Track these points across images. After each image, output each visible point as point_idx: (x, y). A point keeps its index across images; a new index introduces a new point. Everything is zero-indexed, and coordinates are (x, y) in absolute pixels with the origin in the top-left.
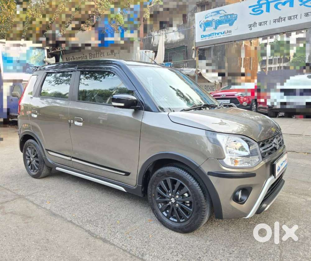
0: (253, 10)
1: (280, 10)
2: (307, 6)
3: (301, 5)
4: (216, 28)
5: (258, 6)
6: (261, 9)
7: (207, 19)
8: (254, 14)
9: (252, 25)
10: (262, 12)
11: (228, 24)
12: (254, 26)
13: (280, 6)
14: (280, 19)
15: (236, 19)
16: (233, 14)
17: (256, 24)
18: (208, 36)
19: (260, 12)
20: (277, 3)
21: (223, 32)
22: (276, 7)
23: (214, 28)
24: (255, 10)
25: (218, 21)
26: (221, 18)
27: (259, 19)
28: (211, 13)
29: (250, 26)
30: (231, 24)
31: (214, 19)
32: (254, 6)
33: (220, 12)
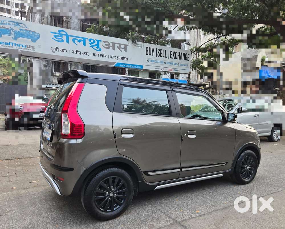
0: (55, 36)
1: (77, 45)
2: (94, 49)
3: (90, 46)
4: (16, 39)
5: (59, 35)
6: (61, 38)
7: (3, 25)
8: (54, 39)
9: (55, 49)
10: (63, 41)
11: (31, 40)
12: (57, 50)
13: (76, 41)
14: (77, 52)
15: (39, 38)
16: (36, 32)
17: (58, 49)
18: (5, 44)
19: (61, 40)
20: (74, 39)
21: (25, 46)
23: (14, 38)
24: (57, 37)
25: (18, 32)
26: (22, 31)
27: (61, 46)
28: (9, 21)
29: (53, 49)
30: (34, 41)
31: (12, 29)
32: (56, 33)
33: (19, 24)
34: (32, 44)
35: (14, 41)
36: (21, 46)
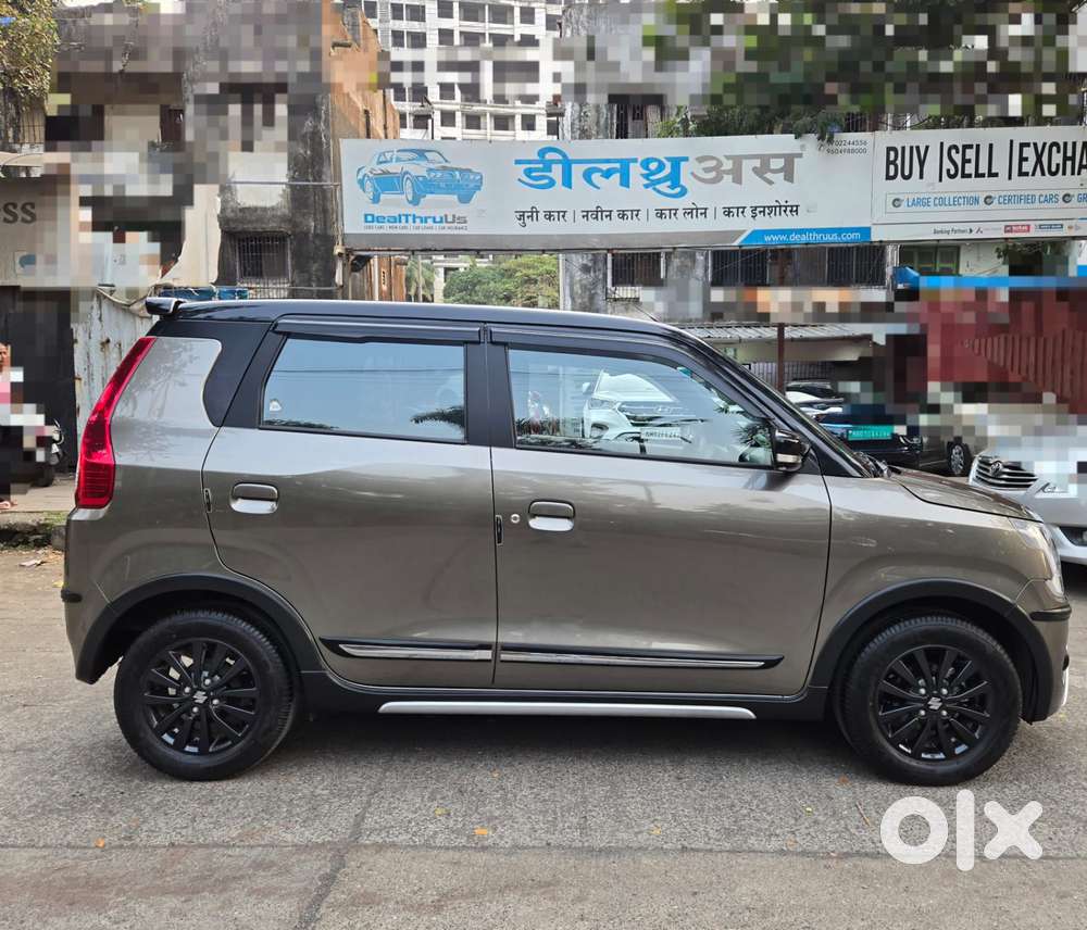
0: (528, 172)
1: (598, 188)
2: (659, 192)
3: (647, 186)
4: (415, 201)
5: (541, 166)
6: (548, 174)
7: (384, 167)
8: (526, 184)
9: (526, 214)
10: (552, 183)
11: (456, 197)
12: (532, 216)
13: (596, 177)
14: (598, 213)
15: (479, 188)
16: (470, 171)
17: (537, 212)
18: (389, 221)
19: (547, 181)
20: (590, 169)
21: (441, 219)
22: (587, 176)
23: (410, 199)
24: (534, 174)
25: (421, 179)
26: (433, 174)
27: (544, 200)
28: (399, 151)
29: (522, 216)
30: (465, 199)
31: (407, 173)
32: (530, 162)
33: (427, 154)
34: (462, 210)
35: (412, 210)
36: (429, 220)
